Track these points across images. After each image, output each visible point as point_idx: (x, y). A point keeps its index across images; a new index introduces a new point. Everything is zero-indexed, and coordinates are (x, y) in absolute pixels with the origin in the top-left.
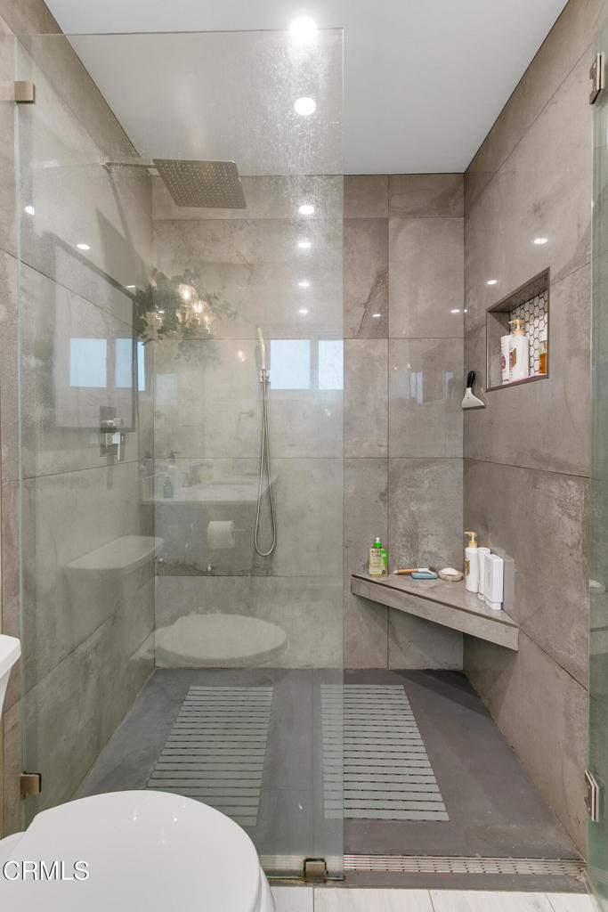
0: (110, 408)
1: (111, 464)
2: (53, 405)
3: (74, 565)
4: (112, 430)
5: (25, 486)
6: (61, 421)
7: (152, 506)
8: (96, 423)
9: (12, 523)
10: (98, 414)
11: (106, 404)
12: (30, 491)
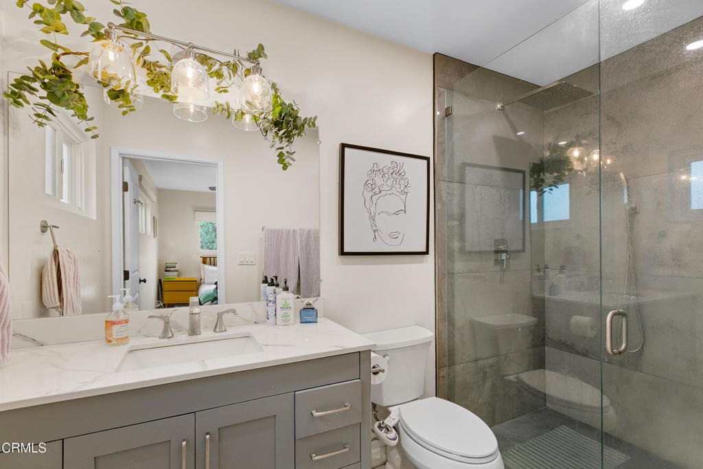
0: (503, 240)
1: (503, 270)
2: (464, 241)
3: (476, 319)
4: (503, 252)
5: (448, 277)
6: (468, 247)
7: (543, 300)
8: (493, 248)
9: (443, 292)
10: (493, 244)
11: (499, 237)
12: (451, 279)
